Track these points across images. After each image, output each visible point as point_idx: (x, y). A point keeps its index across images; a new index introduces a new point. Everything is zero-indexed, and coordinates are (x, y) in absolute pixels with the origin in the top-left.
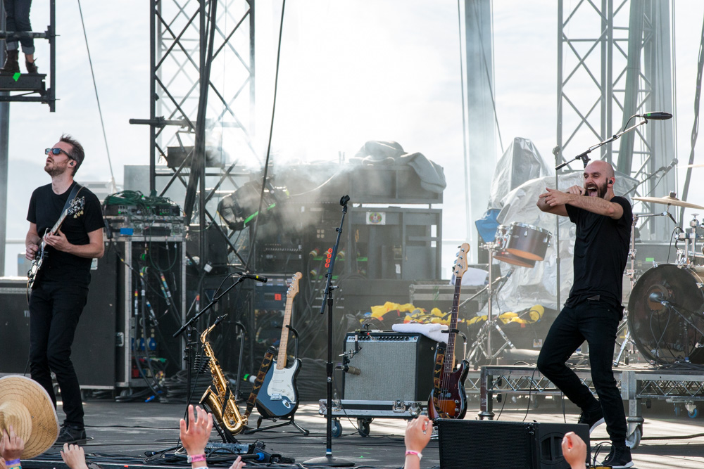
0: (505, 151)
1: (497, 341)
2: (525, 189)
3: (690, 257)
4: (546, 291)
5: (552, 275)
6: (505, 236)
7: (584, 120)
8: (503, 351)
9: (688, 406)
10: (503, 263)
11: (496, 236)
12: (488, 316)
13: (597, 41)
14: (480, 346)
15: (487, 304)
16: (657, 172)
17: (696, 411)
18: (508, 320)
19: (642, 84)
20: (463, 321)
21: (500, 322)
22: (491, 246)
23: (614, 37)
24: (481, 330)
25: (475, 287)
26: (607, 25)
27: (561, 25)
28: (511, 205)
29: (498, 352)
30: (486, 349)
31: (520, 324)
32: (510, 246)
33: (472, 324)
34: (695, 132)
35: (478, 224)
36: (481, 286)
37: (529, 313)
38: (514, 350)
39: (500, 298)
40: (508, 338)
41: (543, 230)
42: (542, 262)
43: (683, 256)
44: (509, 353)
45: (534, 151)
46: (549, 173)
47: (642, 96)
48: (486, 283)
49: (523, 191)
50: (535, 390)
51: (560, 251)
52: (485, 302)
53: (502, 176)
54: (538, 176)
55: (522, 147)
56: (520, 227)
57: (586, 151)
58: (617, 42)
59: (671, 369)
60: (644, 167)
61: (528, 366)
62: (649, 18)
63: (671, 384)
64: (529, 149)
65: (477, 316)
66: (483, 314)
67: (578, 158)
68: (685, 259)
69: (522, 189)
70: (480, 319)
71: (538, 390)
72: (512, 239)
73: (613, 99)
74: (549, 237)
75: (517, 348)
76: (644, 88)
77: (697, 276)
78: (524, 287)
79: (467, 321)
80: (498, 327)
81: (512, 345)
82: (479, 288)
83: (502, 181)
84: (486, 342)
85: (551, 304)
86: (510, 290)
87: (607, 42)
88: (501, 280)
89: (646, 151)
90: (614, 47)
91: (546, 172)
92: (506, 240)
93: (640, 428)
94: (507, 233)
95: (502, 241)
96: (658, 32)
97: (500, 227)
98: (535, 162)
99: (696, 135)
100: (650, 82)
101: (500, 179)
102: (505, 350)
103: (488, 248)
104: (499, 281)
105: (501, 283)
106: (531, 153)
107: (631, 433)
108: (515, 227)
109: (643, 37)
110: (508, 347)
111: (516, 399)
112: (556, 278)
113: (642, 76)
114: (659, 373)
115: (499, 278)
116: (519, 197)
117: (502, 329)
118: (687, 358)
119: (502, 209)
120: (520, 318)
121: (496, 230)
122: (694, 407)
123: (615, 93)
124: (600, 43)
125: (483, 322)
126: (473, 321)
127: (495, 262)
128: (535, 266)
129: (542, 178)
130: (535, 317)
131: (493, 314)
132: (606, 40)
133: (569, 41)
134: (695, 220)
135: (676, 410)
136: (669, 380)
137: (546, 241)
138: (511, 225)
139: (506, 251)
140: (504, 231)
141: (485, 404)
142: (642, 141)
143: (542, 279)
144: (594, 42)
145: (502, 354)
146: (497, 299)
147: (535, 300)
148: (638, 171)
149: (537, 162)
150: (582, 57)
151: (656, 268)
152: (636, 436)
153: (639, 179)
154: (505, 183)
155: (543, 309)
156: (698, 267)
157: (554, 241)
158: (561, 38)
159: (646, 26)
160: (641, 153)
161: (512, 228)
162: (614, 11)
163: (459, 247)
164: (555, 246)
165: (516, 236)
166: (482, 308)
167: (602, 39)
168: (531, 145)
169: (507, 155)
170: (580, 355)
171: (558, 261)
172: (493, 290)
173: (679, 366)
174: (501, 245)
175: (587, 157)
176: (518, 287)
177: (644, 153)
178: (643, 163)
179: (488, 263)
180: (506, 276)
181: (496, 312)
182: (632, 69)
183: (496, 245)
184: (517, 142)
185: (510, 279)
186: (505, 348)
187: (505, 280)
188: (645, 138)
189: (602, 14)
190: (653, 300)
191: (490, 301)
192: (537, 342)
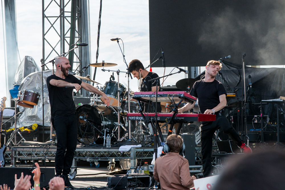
0: (21, 61)
1: (19, 138)
2: (30, 77)
3: (95, 101)
4: (38, 118)
5: (41, 111)
6: (21, 96)
7: (54, 49)
8: (21, 142)
9: (96, 163)
10: (21, 106)
11: (18, 95)
12: (15, 129)
13: (58, 17)
14: (12, 140)
15: (14, 124)
16: (83, 69)
17: (99, 165)
18: (23, 130)
19: (77, 35)
20: (5, 130)
21: (20, 131)
22: (16, 100)
23: (65, 15)
24: (12, 134)
25: (9, 116)
26: (62, 11)
27: (43, 11)
28: (24, 83)
29: (19, 143)
30: (14, 141)
31: (28, 131)
32: (24, 99)
33: (8, 132)
34: (97, 53)
35: (11, 91)
36: (12, 116)
37: (31, 127)
38: (25, 142)
39: (20, 121)
40: (23, 137)
41: (37, 93)
42: (37, 106)
43: (93, 101)
44: (23, 143)
45: (33, 62)
46: (39, 70)
47: (76, 40)
48: (14, 115)
49: (29, 78)
50: (34, 156)
51: (44, 102)
52: (14, 123)
53: (20, 72)
54: (35, 72)
55: (28, 60)
56: (28, 92)
57: (53, 59)
58: (66, 18)
59: (88, 146)
60: (78, 68)
61: (31, 146)
62: (79, 8)
63: (88, 153)
64: (31, 61)
65: (10, 128)
66: (13, 128)
67: (50, 62)
68: (94, 102)
69: (29, 77)
70: (12, 130)
71: (35, 156)
72: (24, 97)
73: (65, 41)
74: (39, 96)
75: (27, 141)
76: (77, 36)
77: (98, 109)
78: (29, 116)
79: (6, 130)
80: (19, 132)
81: (25, 140)
82: (11, 117)
83: (20, 74)
84: (14, 138)
85: (40, 123)
86: (24, 118)
87: (62, 18)
88: (20, 113)
89: (79, 61)
90: (65, 19)
91: (38, 70)
92: (22, 97)
93: (76, 170)
94: (22, 94)
95: (20, 97)
96: (82, 14)
97: (20, 92)
98: (33, 66)
99: (98, 54)
100: (80, 34)
101: (19, 73)
102: (22, 142)
103: (14, 100)
104: (19, 114)
105: (20, 115)
106: (32, 62)
107: (72, 173)
108: (26, 92)
109: (77, 16)
110: (23, 140)
111: (27, 162)
112: (42, 112)
113: (77, 31)
114: (83, 148)
115: (19, 113)
116: (27, 80)
117: (21, 133)
118: (95, 142)
119: (20, 85)
120: (28, 129)
121: (18, 93)
122: (98, 163)
123: (66, 38)
124: (59, 18)
125: (13, 131)
126: (9, 130)
127: (18, 106)
128: (34, 108)
129: (36, 72)
130: (34, 128)
131: (17, 127)
132: (62, 17)
133: (47, 17)
134: (97, 87)
135: (91, 164)
136: (88, 151)
137: (38, 97)
138: (24, 91)
139: (22, 101)
140: (21, 93)
141: (13, 162)
142: (77, 58)
143: (37, 113)
144: (57, 18)
145: (20, 144)
146: (18, 122)
147: (34, 121)
148: (75, 69)
149: (35, 66)
150: (52, 24)
151: (82, 106)
152: (74, 174)
153: (76, 72)
154: (21, 74)
155: (37, 125)
156: (99, 105)
157: (41, 97)
158: (44, 16)
159: (78, 11)
160: (77, 62)
161: (24, 92)
162: (65, 5)
163: (2, 99)
164: (42, 100)
165: (26, 95)
166: (13, 125)
167: (60, 16)
168: (32, 59)
169: (22, 63)
170: (51, 142)
171: (43, 105)
172: (17, 117)
173: (91, 145)
174: (20, 99)
175: (54, 61)
176: (27, 116)
177: (78, 62)
178: (78, 66)
179: (14, 107)
180: (22, 112)
181: (18, 127)
182: (73, 29)
183: (18, 99)
184: (26, 57)
185: (24, 113)
186: (22, 141)
187: (21, 113)
188: (78, 56)
189: (60, 6)
190: (81, 119)
191: (15, 122)
192: (35, 138)
